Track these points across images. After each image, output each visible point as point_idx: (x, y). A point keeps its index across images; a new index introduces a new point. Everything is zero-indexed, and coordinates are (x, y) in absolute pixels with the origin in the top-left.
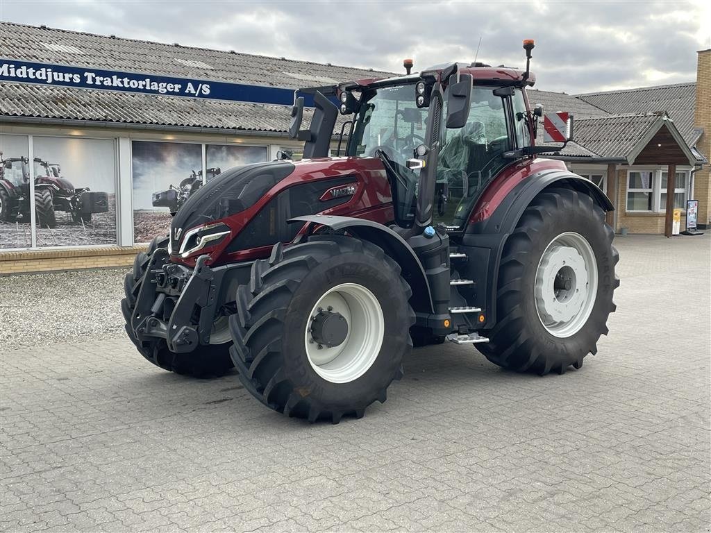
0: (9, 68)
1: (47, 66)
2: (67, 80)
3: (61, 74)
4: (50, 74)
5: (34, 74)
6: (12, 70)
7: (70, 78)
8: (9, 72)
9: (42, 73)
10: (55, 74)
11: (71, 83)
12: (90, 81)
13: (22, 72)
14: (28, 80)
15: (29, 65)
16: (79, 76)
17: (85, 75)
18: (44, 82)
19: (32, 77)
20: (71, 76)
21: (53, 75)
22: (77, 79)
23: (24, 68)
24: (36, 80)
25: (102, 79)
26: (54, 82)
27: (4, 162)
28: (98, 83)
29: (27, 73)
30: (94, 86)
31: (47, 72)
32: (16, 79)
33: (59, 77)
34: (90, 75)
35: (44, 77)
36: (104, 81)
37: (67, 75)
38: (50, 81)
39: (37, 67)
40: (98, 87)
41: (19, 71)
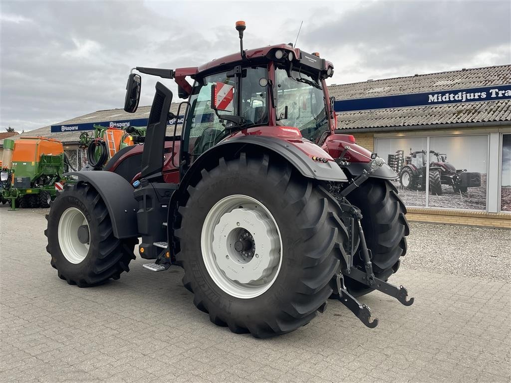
1: (462, 91)
2: (477, 97)
3: (472, 94)
4: (464, 96)
5: (454, 97)
6: (440, 98)
7: (478, 96)
10: (468, 95)
11: (480, 99)
12: (494, 95)
13: (446, 98)
14: (450, 102)
15: (450, 93)
16: (485, 93)
17: (490, 92)
18: (460, 101)
19: (452, 99)
20: (479, 94)
22: (484, 95)
23: (447, 95)
24: (455, 101)
25: (503, 92)
26: (467, 100)
27: (412, 154)
28: (500, 95)
29: (449, 97)
30: (497, 98)
31: (462, 94)
32: (443, 102)
33: (471, 96)
34: (494, 91)
35: (460, 98)
36: (505, 93)
37: (477, 94)
38: (464, 100)
39: (455, 92)
40: (501, 98)
41: (444, 97)
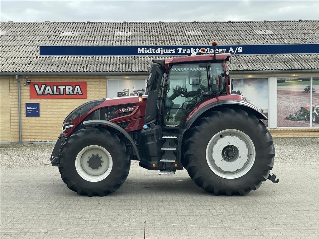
0: (144, 50)
1: (160, 47)
2: (169, 52)
3: (167, 50)
4: (162, 51)
5: (155, 51)
6: (146, 51)
7: (171, 51)
8: (144, 51)
9: (158, 51)
10: (164, 50)
11: (171, 54)
12: (180, 52)
13: (150, 50)
14: (152, 54)
15: (152, 48)
16: (175, 50)
17: (178, 49)
18: (159, 54)
20: (171, 50)
21: (163, 51)
22: (174, 51)
23: (151, 49)
24: (156, 54)
25: (186, 50)
26: (164, 54)
27: (135, 92)
28: (184, 52)
29: (152, 51)
30: (182, 54)
31: (160, 50)
32: (147, 54)
33: (166, 51)
34: (180, 49)
35: (159, 52)
36: (187, 51)
37: (169, 50)
38: (162, 53)
39: (156, 48)
40: (184, 54)
41: (148, 50)
